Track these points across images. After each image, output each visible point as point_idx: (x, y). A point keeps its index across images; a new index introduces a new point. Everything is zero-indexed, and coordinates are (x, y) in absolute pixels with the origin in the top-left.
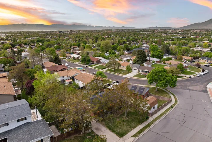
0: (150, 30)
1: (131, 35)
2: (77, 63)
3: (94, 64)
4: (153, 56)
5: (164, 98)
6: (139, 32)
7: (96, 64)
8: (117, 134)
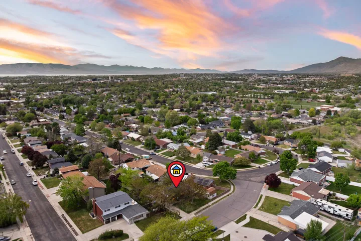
0: (242, 75)
1: (211, 87)
2: (139, 147)
3: (160, 149)
4: (230, 139)
5: (224, 188)
6: (223, 79)
7: (163, 150)
8: (186, 212)
